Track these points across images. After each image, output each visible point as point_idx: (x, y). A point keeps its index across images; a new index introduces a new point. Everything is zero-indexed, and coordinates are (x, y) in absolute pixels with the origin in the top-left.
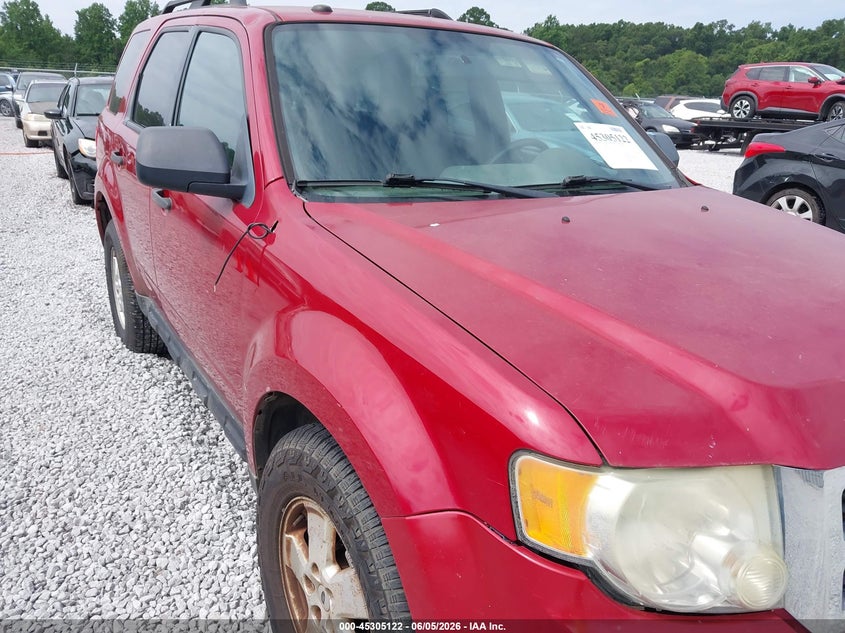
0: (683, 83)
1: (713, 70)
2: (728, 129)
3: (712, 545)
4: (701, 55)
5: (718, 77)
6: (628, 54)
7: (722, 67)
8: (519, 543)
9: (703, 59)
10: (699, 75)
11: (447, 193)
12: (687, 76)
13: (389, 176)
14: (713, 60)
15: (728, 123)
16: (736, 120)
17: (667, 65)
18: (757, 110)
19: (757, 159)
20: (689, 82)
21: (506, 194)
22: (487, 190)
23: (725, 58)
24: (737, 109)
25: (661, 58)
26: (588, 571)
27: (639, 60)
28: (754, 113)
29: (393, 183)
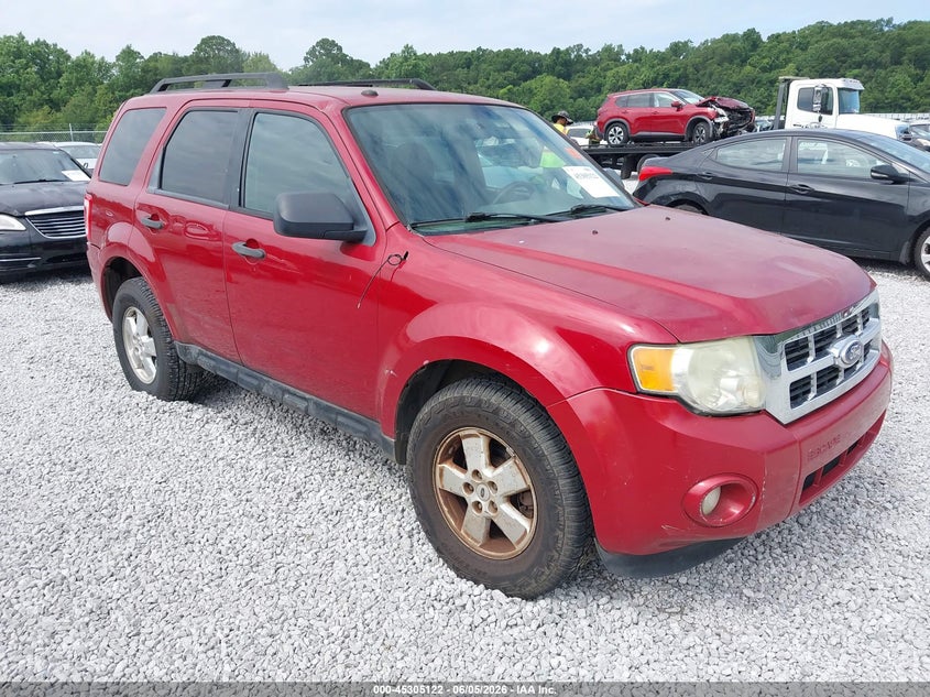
0: (548, 109)
1: (575, 95)
2: (606, 155)
3: (729, 382)
4: (561, 80)
5: (581, 101)
6: (490, 82)
7: (584, 91)
8: (638, 393)
9: (563, 83)
10: (562, 100)
11: (505, 224)
12: (552, 102)
13: (469, 216)
14: (573, 84)
15: (606, 150)
16: (612, 146)
17: (530, 91)
18: (631, 135)
19: (650, 181)
20: (554, 107)
21: (541, 221)
22: (529, 218)
23: (585, 81)
24: (612, 135)
25: (523, 84)
26: (677, 398)
27: (502, 88)
28: (627, 138)
29: (473, 219)
